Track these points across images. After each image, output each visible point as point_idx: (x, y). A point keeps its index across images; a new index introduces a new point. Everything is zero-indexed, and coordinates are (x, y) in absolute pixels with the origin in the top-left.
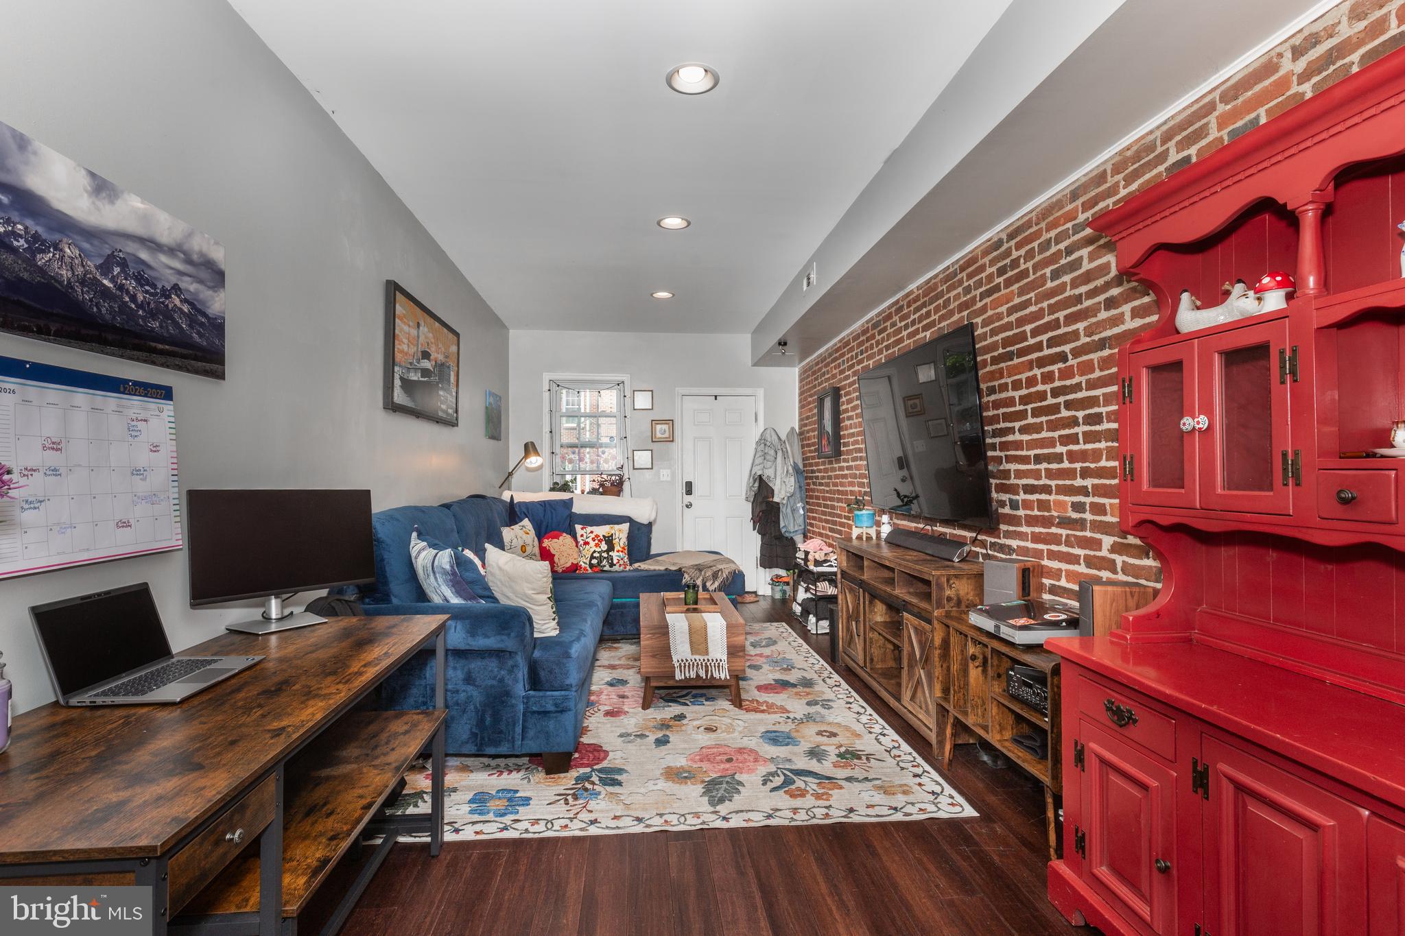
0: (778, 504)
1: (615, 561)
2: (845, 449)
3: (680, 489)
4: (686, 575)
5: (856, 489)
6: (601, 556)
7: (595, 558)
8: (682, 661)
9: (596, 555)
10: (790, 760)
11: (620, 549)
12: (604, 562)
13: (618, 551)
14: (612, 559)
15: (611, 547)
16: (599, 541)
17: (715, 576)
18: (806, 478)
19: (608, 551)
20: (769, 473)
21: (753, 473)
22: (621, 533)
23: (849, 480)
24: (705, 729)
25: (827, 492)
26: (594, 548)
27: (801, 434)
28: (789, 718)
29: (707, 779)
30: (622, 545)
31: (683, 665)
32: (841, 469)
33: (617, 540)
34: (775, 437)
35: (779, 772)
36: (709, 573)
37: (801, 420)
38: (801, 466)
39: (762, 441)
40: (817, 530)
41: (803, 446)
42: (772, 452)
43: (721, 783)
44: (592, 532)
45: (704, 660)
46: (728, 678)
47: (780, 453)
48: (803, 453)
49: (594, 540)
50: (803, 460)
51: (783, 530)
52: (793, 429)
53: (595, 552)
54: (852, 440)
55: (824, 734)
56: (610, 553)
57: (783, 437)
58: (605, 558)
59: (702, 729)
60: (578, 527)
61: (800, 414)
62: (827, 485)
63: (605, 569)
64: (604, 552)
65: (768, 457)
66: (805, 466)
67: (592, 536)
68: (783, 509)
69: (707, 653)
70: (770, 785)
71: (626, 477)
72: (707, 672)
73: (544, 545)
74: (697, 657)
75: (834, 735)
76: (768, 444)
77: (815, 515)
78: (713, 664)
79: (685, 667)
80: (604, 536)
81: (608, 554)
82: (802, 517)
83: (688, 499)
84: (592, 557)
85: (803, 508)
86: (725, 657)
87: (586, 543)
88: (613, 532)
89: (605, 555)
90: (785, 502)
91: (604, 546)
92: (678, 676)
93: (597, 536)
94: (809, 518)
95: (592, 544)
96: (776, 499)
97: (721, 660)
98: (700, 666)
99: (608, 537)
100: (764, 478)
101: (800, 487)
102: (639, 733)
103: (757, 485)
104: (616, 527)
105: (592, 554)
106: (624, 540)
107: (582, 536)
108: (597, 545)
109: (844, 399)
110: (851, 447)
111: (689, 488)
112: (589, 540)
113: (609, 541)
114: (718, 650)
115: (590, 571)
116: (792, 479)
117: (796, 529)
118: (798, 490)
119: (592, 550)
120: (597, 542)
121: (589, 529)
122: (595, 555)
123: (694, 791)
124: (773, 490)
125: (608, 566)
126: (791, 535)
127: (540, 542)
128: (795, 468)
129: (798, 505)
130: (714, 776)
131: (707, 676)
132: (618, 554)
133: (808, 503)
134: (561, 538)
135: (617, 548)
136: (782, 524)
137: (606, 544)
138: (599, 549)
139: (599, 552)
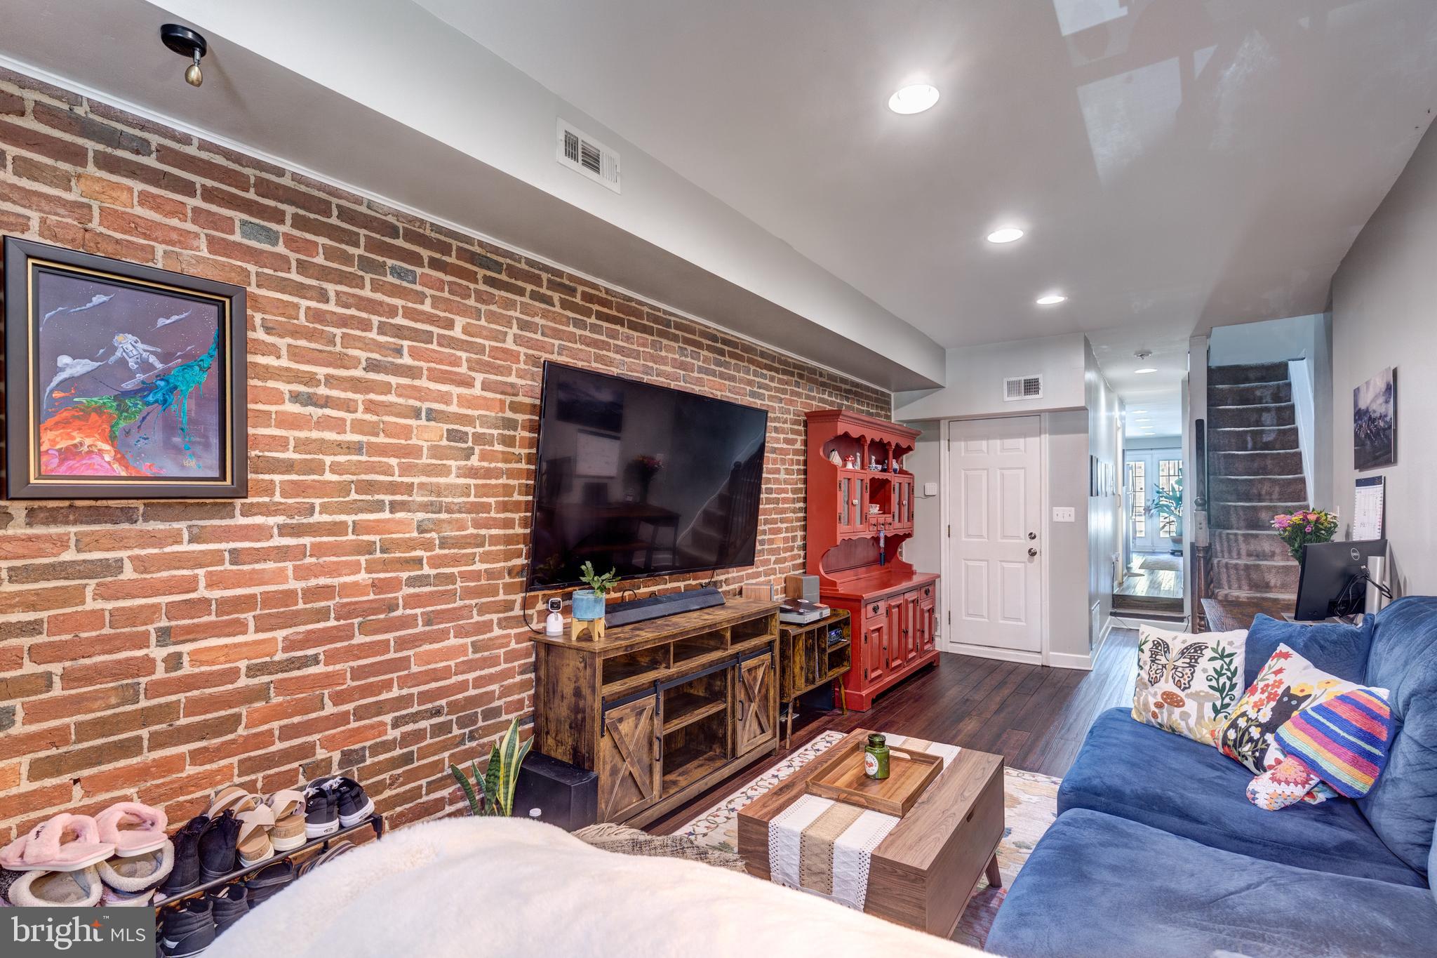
6: (1247, 729)
7: (1237, 728)
9: (1242, 723)
12: (1246, 749)
14: (1263, 751)
15: (1276, 724)
16: (1271, 696)
26: (1250, 707)
44: (1280, 671)
49: (1266, 689)
53: (1244, 714)
58: (1251, 740)
60: (1281, 649)
63: (1245, 763)
64: (1260, 725)
80: (1288, 691)
81: (1262, 734)
84: (1234, 725)
88: (1315, 690)
89: (1255, 732)
91: (1265, 715)
105: (1237, 719)
115: (1221, 750)
120: (1266, 694)
125: (1251, 759)
137: (1273, 709)
138: (1252, 714)
139: (1249, 720)
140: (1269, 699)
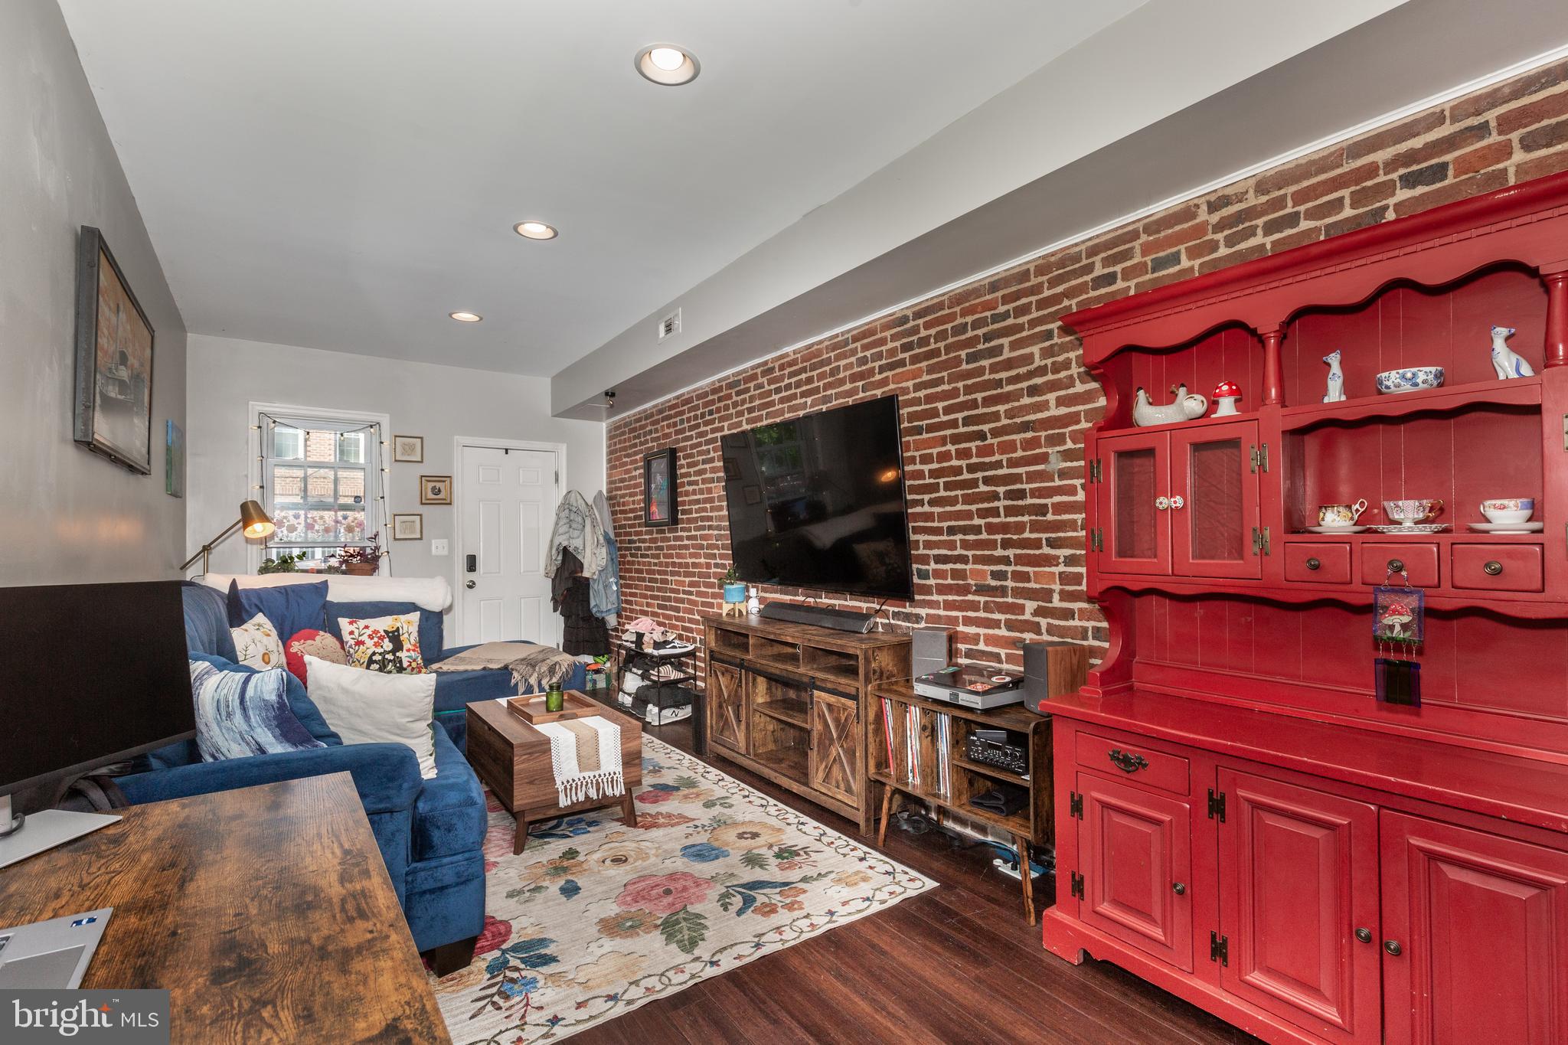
0: (587, 579)
1: (405, 664)
2: (684, 517)
3: (461, 564)
4: (515, 674)
5: (702, 560)
6: (384, 658)
7: (375, 662)
8: (568, 782)
9: (377, 658)
10: (732, 875)
11: (410, 647)
12: (390, 667)
13: (408, 650)
14: (401, 662)
15: (398, 646)
16: (379, 638)
17: (552, 670)
18: (620, 549)
19: (393, 652)
20: (575, 543)
21: (556, 543)
22: (409, 625)
23: (692, 550)
24: (612, 861)
25: (655, 564)
26: (373, 649)
27: (610, 498)
28: (696, 827)
29: (659, 922)
30: (413, 641)
31: (568, 787)
32: (680, 538)
33: (406, 635)
34: (580, 501)
35: (731, 891)
36: (544, 668)
37: (610, 483)
38: (612, 536)
39: (566, 506)
40: (638, 608)
41: (614, 513)
42: (580, 519)
43: (677, 922)
44: (367, 627)
45: (595, 776)
46: (624, 793)
47: (588, 522)
48: (614, 521)
49: (371, 637)
50: (615, 528)
51: (594, 610)
52: (600, 492)
53: (374, 654)
54: (697, 507)
55: (748, 835)
56: (398, 654)
57: (590, 501)
58: (390, 661)
59: (608, 862)
60: (343, 622)
61: (609, 476)
62: (657, 556)
64: (389, 652)
65: (574, 525)
66: (617, 535)
67: (369, 632)
68: (595, 587)
69: (598, 767)
70: (733, 909)
71: (383, 549)
72: (598, 790)
73: (293, 650)
74: (586, 774)
75: (755, 835)
76: (574, 509)
77: (634, 591)
78: (605, 780)
79: (571, 789)
80: (385, 631)
81: (394, 655)
82: (615, 595)
83: (472, 576)
84: (372, 661)
85: (616, 583)
86: (620, 769)
87: (359, 643)
88: (399, 625)
89: (390, 657)
90: (595, 577)
91: (388, 645)
92: (564, 802)
93: (376, 632)
94: (624, 594)
95: (369, 643)
96: (586, 574)
97: (615, 773)
98: (590, 785)
99: (393, 632)
100: (571, 549)
101: (612, 560)
102: (532, 886)
103: (560, 558)
104: (403, 618)
105: (371, 657)
106: (415, 635)
107: (351, 633)
108: (376, 645)
109: (683, 462)
110: (694, 515)
111: (472, 564)
112: (364, 638)
113: (395, 637)
114: (611, 762)
116: (604, 550)
117: (609, 607)
118: (610, 563)
119: (370, 652)
120: (376, 639)
121: (362, 623)
122: (374, 658)
123: (653, 942)
124: (582, 564)
126: (603, 615)
127: (286, 646)
128: (606, 535)
129: (611, 580)
130: (665, 916)
131: (598, 796)
132: (408, 654)
133: (621, 577)
134: (318, 638)
135: (406, 646)
136: (592, 603)
137: (390, 642)
138: (381, 650)
139: (380, 654)
140: (381, 638)
